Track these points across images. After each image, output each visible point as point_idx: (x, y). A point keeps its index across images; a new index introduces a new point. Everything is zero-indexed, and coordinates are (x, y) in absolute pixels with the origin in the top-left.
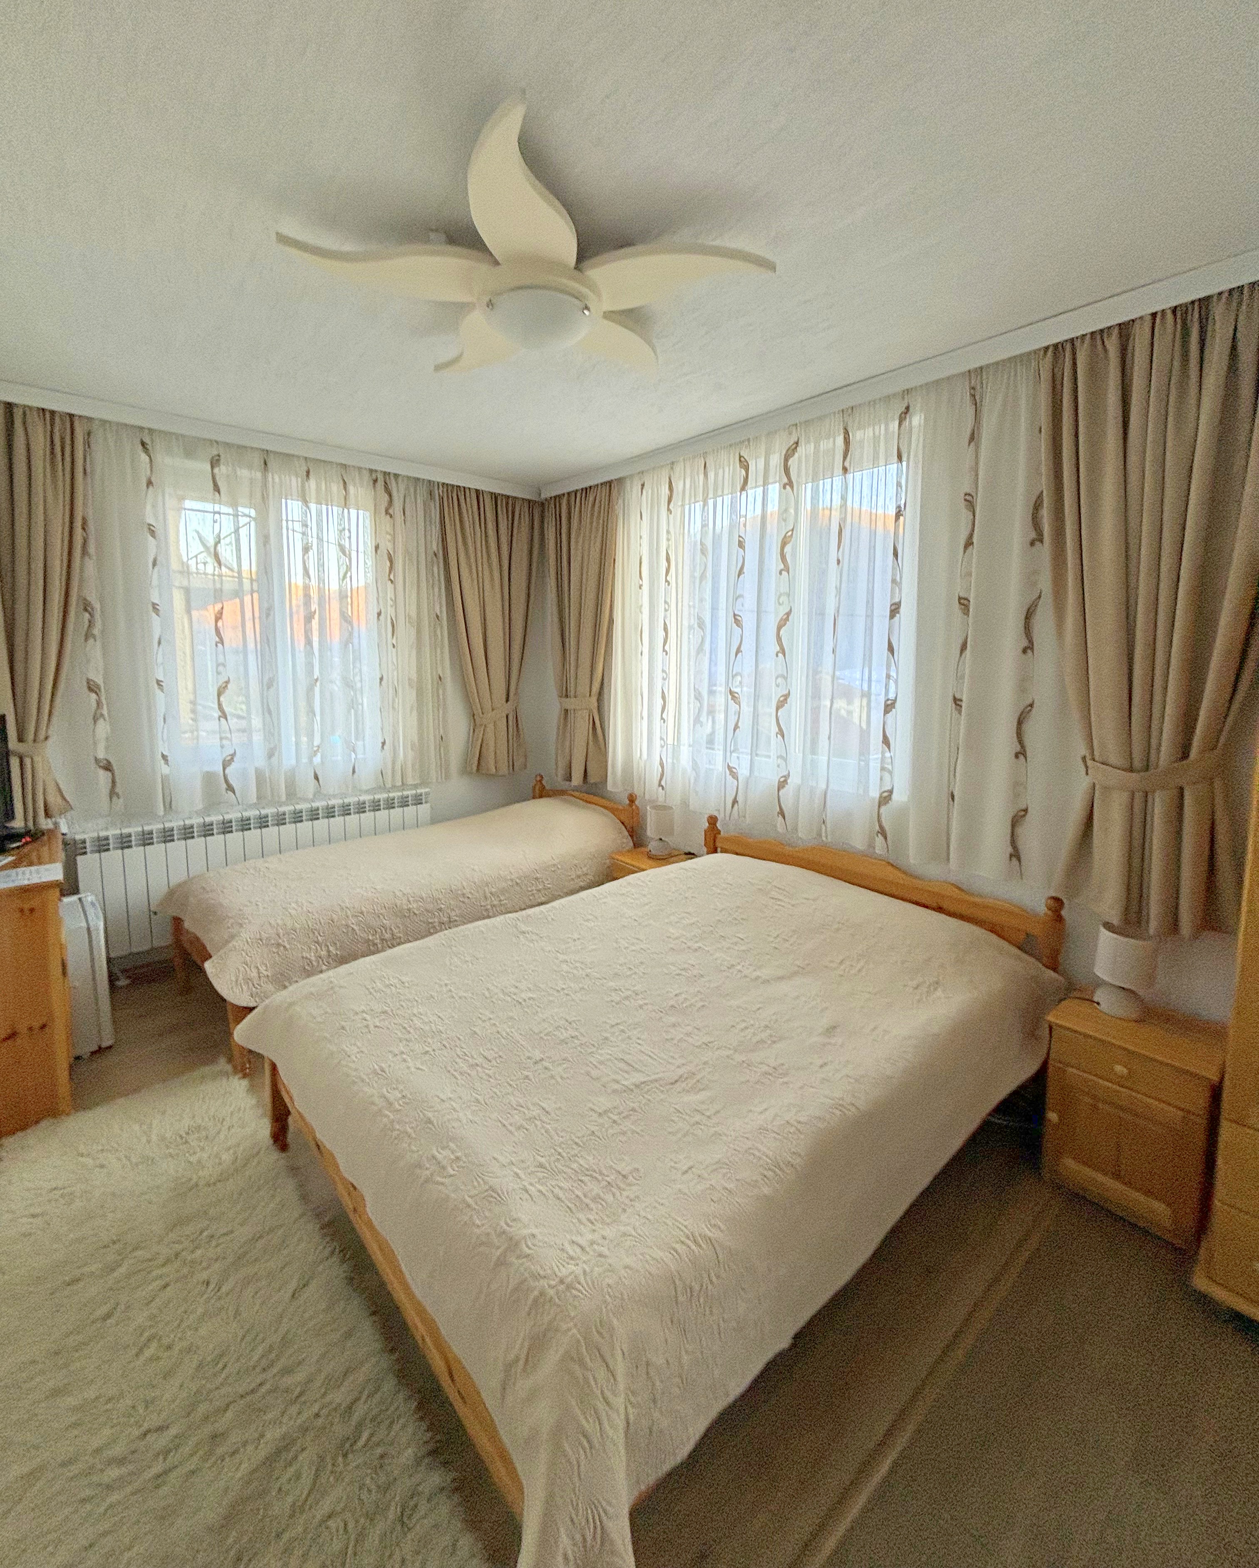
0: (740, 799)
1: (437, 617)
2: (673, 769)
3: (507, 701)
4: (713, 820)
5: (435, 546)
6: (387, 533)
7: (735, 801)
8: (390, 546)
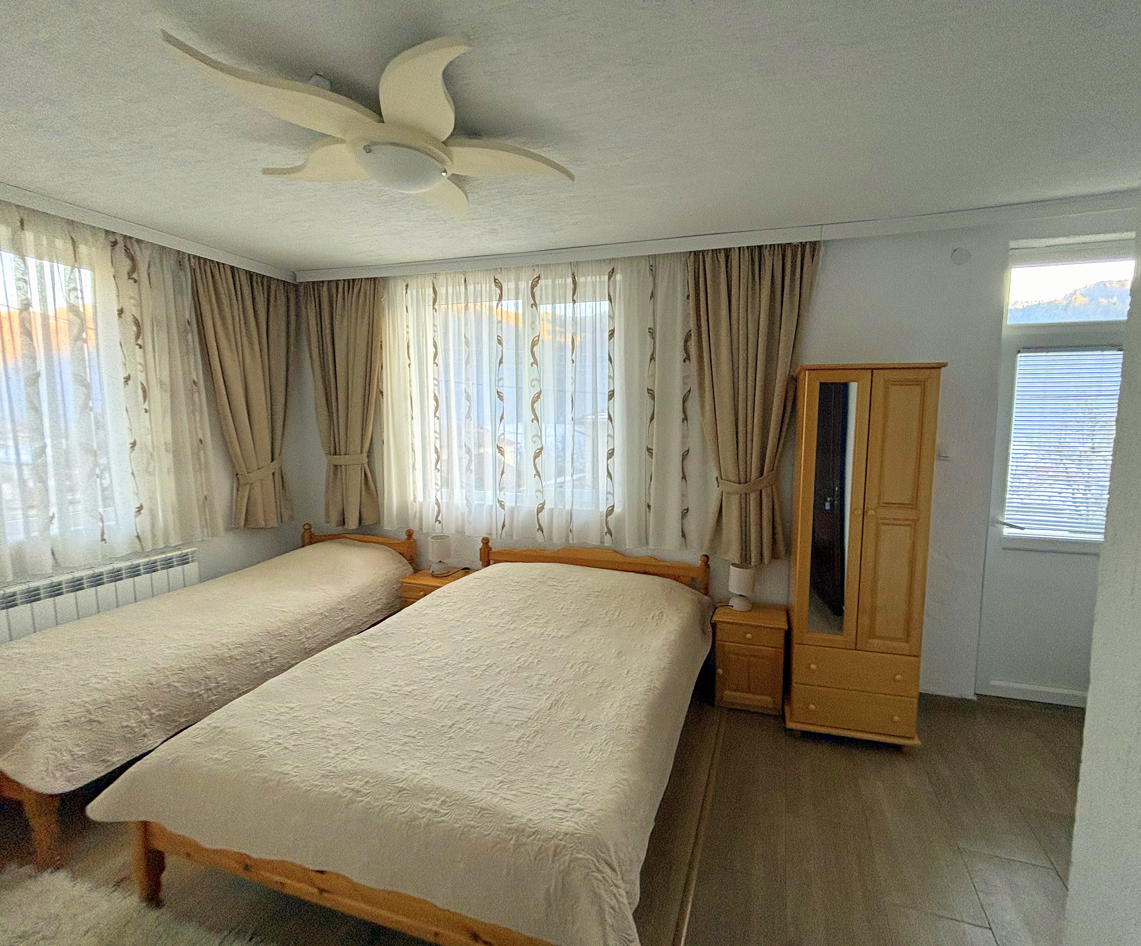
0: (506, 523)
1: (194, 382)
2: (448, 507)
3: (272, 460)
4: (486, 541)
5: (188, 313)
6: (131, 298)
7: (504, 526)
8: (135, 311)
